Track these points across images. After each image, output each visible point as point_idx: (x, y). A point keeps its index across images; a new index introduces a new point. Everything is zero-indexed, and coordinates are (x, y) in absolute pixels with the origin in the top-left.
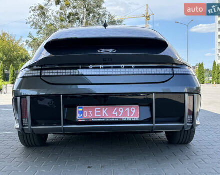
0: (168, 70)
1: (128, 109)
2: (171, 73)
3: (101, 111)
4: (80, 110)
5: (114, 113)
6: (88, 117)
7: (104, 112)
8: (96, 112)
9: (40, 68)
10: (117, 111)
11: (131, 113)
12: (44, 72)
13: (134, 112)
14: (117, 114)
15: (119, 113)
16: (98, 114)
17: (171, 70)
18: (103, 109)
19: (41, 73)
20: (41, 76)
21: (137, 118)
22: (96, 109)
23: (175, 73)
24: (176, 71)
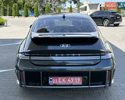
0: (98, 57)
1: (76, 78)
2: (100, 58)
3: (62, 79)
4: (50, 79)
5: (68, 81)
6: (55, 82)
7: (63, 80)
8: (59, 80)
9: (29, 54)
10: (70, 79)
11: (77, 81)
12: (31, 57)
13: (79, 80)
14: (70, 81)
15: (71, 81)
16: (60, 81)
17: (99, 57)
18: (63, 78)
19: (30, 58)
20: (30, 60)
21: (81, 83)
22: (59, 78)
23: (102, 58)
24: (103, 57)
